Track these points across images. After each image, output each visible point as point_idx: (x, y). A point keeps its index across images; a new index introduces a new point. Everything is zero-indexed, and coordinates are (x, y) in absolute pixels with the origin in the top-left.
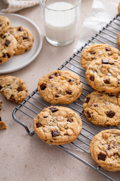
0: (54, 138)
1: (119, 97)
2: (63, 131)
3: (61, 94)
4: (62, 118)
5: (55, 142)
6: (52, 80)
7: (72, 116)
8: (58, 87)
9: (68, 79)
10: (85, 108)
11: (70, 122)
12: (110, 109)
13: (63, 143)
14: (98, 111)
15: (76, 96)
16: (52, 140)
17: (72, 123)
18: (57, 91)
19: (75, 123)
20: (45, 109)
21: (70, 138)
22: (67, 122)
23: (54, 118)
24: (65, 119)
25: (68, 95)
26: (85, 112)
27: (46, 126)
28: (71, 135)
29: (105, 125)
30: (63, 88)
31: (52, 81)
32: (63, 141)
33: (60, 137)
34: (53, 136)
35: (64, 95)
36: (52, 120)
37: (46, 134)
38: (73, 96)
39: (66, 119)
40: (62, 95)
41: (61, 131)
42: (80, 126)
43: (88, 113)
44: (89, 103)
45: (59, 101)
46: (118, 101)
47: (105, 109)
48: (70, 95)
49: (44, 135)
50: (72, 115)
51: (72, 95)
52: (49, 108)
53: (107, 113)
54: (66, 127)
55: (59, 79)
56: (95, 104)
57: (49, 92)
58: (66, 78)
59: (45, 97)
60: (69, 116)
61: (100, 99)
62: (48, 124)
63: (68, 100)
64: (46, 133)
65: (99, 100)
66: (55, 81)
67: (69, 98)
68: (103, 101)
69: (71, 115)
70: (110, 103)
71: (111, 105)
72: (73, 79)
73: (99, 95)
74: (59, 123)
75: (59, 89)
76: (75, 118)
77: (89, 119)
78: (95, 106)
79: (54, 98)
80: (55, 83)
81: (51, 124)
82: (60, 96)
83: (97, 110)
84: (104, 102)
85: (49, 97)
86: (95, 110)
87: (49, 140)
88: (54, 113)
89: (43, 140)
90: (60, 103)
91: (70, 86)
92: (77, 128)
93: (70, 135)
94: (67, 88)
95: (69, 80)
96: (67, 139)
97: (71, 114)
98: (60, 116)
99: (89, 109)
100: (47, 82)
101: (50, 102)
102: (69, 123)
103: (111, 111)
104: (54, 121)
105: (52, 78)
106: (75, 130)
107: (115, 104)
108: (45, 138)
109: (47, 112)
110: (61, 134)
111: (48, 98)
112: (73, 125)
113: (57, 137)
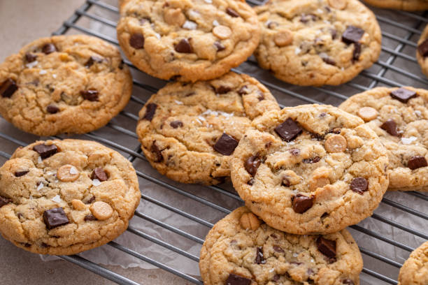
0: (50, 233)
1: (245, 93)
2: (79, 210)
3: (66, 103)
4: (74, 170)
5: (59, 246)
6: (35, 67)
7: (105, 164)
8: (55, 83)
9: (85, 57)
10: (144, 136)
11: (101, 181)
12: (222, 131)
13: (84, 248)
14: (185, 139)
15: (115, 106)
16: (45, 241)
17: (107, 183)
18: (53, 94)
19: (117, 180)
20: (19, 151)
21: (105, 228)
22: (90, 182)
23: (49, 173)
24: (83, 172)
25: (87, 104)
26: (146, 148)
27: (24, 200)
28: (108, 218)
29: (210, 178)
30: (70, 82)
31: (35, 69)
32: (84, 238)
33: (70, 227)
34: (49, 227)
35: (76, 105)
36: (42, 179)
37: (27, 223)
38: (104, 106)
39: (87, 173)
40: (70, 104)
41: (74, 209)
42: (132, 189)
43: (154, 148)
44: (156, 120)
45: (62, 123)
46: (243, 103)
47: (205, 131)
48: (95, 104)
49: (21, 228)
50: (103, 158)
51: (99, 103)
52: (31, 146)
53: (213, 143)
54: (88, 198)
55: (56, 60)
56: (175, 119)
57: (27, 100)
58: (77, 56)
59: (15, 118)
60: (97, 162)
61: (189, 105)
62: (30, 193)
63: (89, 118)
64: (27, 221)
65: (186, 107)
66: (44, 68)
67: (92, 113)
68: (197, 107)
69: (101, 161)
70: (219, 114)
71: (225, 118)
72: (101, 57)
73: (185, 94)
74: (65, 187)
75: (59, 87)
76: (115, 167)
77: (160, 166)
78: (174, 125)
79: (43, 117)
80: (43, 72)
81: (40, 194)
82: (63, 110)
83: (181, 137)
84: (200, 112)
85: (28, 115)
86: (176, 138)
87: (39, 243)
88: (47, 161)
89: (19, 246)
90: (63, 129)
91: (92, 78)
92: (123, 196)
93: (103, 220)
94: (83, 84)
95: (85, 61)
96: (96, 232)
97: (101, 156)
98: (68, 165)
99: (158, 136)
100: (18, 73)
101: (34, 132)
102: (96, 183)
103: (225, 135)
104: (50, 184)
105: (34, 59)
106: (118, 202)
107: (235, 115)
108: (23, 237)
109: (24, 158)
110: (74, 219)
111: (26, 119)
112: (110, 189)
113: (61, 230)
